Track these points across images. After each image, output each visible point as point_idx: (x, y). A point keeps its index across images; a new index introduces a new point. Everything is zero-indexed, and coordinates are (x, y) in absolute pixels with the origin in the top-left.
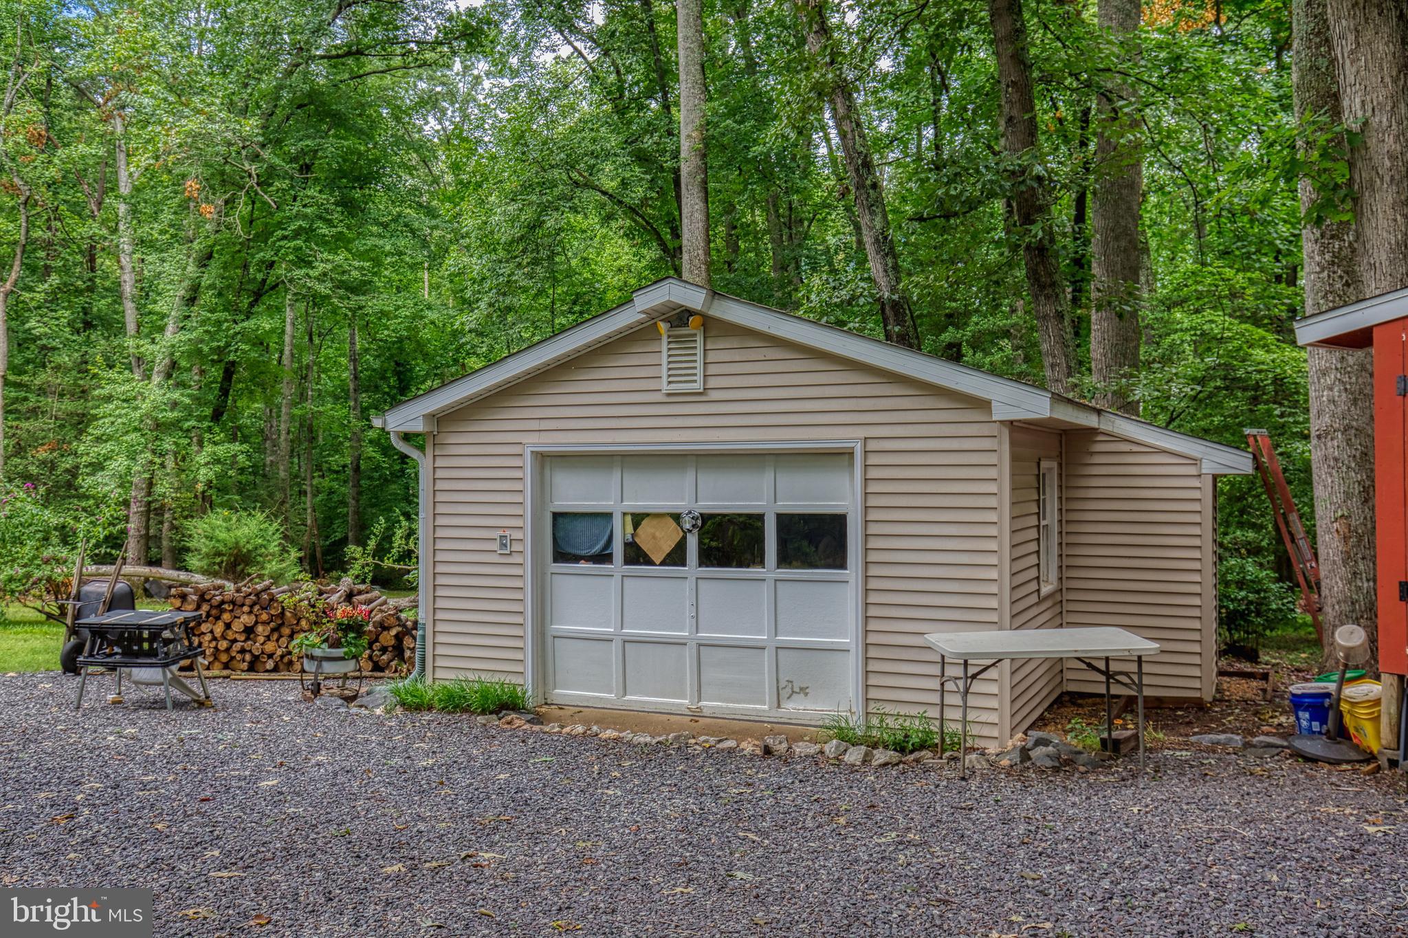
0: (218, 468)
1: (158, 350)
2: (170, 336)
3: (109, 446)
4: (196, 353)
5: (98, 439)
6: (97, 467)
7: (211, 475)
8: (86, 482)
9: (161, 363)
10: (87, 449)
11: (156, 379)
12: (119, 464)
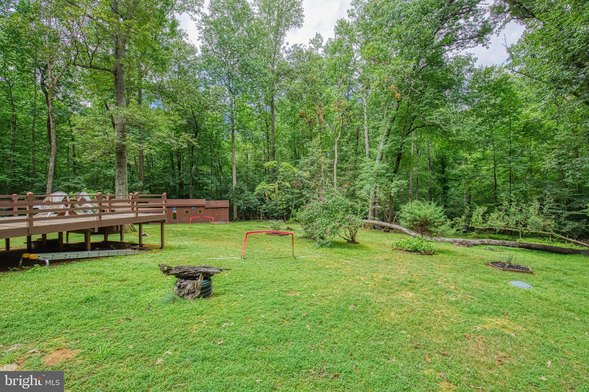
0: (398, 188)
1: (377, 153)
2: (381, 147)
3: (364, 181)
4: (390, 151)
5: (361, 180)
6: (361, 188)
7: (396, 191)
8: (358, 193)
9: (378, 157)
10: (358, 183)
11: (377, 161)
12: (368, 187)
